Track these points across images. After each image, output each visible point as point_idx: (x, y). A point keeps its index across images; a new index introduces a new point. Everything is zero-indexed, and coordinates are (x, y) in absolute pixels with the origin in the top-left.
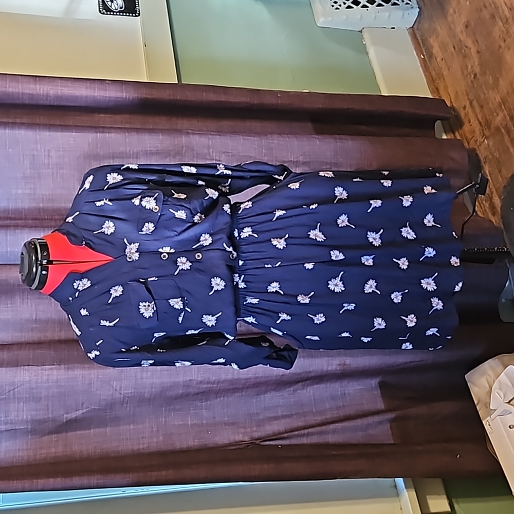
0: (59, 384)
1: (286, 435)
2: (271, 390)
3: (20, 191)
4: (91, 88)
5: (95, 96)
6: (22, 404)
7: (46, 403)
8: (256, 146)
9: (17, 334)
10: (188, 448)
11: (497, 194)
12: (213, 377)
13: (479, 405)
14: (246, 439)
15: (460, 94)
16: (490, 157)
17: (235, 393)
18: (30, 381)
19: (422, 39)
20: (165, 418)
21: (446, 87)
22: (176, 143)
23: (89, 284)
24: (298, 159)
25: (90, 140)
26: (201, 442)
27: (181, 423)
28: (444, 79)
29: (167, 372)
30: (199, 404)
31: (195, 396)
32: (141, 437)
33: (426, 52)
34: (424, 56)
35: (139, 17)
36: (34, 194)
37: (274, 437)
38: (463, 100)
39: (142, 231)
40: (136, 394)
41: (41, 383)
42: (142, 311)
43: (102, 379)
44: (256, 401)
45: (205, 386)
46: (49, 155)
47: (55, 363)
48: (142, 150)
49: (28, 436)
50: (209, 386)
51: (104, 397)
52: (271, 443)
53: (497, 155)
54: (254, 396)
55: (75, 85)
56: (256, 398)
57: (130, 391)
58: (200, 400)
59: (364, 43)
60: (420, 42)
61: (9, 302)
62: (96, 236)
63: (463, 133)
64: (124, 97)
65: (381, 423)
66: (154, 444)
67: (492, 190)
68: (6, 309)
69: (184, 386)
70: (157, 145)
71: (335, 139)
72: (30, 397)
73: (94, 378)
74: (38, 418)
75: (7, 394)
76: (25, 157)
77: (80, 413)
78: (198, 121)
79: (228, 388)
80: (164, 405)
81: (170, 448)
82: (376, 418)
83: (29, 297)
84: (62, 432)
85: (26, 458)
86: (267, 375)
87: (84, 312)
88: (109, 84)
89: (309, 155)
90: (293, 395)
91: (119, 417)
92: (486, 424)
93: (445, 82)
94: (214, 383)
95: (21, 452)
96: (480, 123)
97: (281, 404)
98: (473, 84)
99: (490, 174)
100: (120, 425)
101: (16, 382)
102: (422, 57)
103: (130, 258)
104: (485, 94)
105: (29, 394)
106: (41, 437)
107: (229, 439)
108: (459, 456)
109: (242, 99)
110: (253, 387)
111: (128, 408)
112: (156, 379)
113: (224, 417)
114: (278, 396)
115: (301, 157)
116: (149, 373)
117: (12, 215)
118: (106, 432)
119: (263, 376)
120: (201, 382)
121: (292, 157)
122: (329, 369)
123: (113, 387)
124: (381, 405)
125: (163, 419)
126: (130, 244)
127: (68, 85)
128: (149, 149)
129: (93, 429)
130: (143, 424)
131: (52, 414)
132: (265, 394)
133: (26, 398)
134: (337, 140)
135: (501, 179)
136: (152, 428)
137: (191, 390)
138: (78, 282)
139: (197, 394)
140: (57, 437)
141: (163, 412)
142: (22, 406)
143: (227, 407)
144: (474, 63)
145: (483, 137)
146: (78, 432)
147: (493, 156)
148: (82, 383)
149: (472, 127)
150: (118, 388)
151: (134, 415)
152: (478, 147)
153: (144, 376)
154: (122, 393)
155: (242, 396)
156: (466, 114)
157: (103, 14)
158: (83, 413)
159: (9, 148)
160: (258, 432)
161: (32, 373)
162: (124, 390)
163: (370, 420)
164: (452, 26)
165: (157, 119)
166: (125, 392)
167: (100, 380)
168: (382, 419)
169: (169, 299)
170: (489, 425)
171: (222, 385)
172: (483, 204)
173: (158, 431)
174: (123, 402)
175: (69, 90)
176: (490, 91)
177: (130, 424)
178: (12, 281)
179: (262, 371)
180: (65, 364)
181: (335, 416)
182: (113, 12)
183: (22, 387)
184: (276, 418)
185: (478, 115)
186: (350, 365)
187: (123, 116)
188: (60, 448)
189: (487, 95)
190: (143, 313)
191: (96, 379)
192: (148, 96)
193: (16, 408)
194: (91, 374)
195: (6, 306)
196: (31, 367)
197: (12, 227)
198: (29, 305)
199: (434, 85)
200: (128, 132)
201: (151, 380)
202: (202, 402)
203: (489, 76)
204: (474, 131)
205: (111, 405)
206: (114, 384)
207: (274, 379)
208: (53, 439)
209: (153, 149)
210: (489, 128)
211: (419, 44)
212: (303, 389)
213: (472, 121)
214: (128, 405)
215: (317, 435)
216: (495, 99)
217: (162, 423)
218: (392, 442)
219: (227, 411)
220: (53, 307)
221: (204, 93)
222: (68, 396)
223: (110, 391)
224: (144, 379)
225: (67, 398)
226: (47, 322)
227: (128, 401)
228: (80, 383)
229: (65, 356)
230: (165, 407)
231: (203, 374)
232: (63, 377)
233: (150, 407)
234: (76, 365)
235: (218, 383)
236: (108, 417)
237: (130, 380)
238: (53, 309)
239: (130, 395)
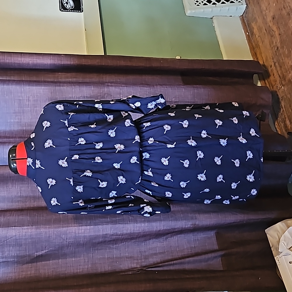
0: (32, 237)
1: (161, 265)
2: (153, 238)
3: (12, 121)
4: (53, 59)
5: (55, 64)
6: (11, 247)
7: (25, 247)
8: (147, 93)
9: (10, 204)
10: (105, 272)
11: (289, 119)
12: (119, 232)
13: (273, 248)
14: (138, 266)
15: (268, 58)
16: (285, 97)
17: (132, 240)
18: (15, 235)
19: (248, 23)
20: (92, 254)
21: (261, 53)
22: (101, 91)
24: (172, 100)
25: (52, 91)
26: (113, 268)
27: (101, 257)
28: (260, 48)
29: (93, 230)
30: (112, 246)
31: (109, 242)
32: (78, 265)
33: (249, 31)
34: (248, 33)
35: (82, 13)
36: (20, 122)
37: (154, 266)
38: (270, 61)
40: (75, 242)
41: (22, 237)
44: (144, 244)
45: (115, 237)
46: (29, 100)
47: (30, 225)
48: (82, 96)
49: (15, 265)
50: (117, 237)
51: (57, 244)
52: (152, 269)
53: (289, 96)
54: (143, 241)
55: (44, 58)
56: (144, 243)
57: (72, 240)
58: (112, 244)
59: (213, 25)
60: (247, 24)
61: (5, 186)
63: (269, 81)
64: (72, 64)
65: (215, 257)
66: (85, 269)
67: (286, 116)
68: (3, 190)
69: (103, 237)
70: (90, 93)
71: (194, 88)
72: (15, 244)
73: (52, 233)
74: (21, 254)
75: (3, 242)
76: (15, 101)
77: (44, 252)
78: (115, 76)
79: (128, 238)
80: (92, 247)
81: (94, 271)
82: (213, 255)
83: (16, 183)
84: (34, 262)
85: (13, 277)
86: (150, 231)
88: (63, 57)
89: (178, 98)
90: (166, 241)
91: (66, 254)
92: (276, 259)
93: (260, 50)
94: (120, 235)
95: (11, 274)
96: (280, 77)
97: (159, 245)
98: (276, 53)
99: (284, 107)
100: (66, 258)
101: (8, 236)
102: (248, 34)
104: (283, 60)
105: (15, 242)
106: (22, 265)
107: (128, 266)
108: (260, 278)
109: (140, 64)
110: (142, 237)
111: (71, 249)
112: (87, 233)
113: (126, 254)
114: (157, 241)
115: (173, 99)
116: (83, 230)
117: (7, 134)
118: (59, 262)
119: (148, 231)
120: (112, 235)
121: (169, 99)
122: (186, 227)
123: (62, 238)
124: (216, 247)
127: (40, 58)
128: (86, 95)
129: (52, 260)
130: (80, 257)
131: (28, 253)
132: (149, 240)
133: (14, 244)
134: (195, 89)
135: (291, 111)
136: (85, 260)
137: (107, 239)
139: (110, 241)
140: (32, 265)
141: (91, 251)
142: (11, 249)
143: (128, 248)
144: (277, 41)
145: (281, 85)
146: (43, 262)
147: (287, 97)
148: (45, 237)
149: (275, 78)
150: (65, 239)
151: (75, 253)
152: (278, 90)
153: (80, 232)
154: (68, 241)
155: (136, 241)
156: (272, 70)
157: (62, 11)
158: (46, 252)
159: (6, 96)
160: (145, 262)
161: (16, 231)
162: (69, 240)
163: (210, 255)
164: (265, 17)
165: (91, 75)
166: (69, 241)
167: (55, 234)
168: (216, 255)
170: (278, 260)
171: (124, 236)
172: (280, 124)
173: (88, 261)
174: (68, 246)
175: (41, 61)
176: (286, 59)
177: (72, 258)
178: (6, 175)
179: (147, 229)
180: (35, 226)
181: (190, 253)
182: (68, 10)
183: (11, 239)
184: (156, 254)
185: (279, 72)
186: (198, 224)
187: (72, 74)
188: (33, 271)
189: (284, 61)
191: (52, 235)
192: (86, 64)
193: (8, 250)
194: (50, 231)
195: (3, 188)
196: (16, 227)
197: (7, 143)
198: (17, 187)
199: (254, 51)
200: (74, 85)
201: (84, 234)
202: (114, 245)
203: (285, 50)
204: (276, 81)
205: (62, 247)
207: (154, 232)
208: (29, 266)
209: (88, 95)
210: (285, 80)
211: (246, 26)
212: (171, 237)
213: (275, 75)
214: (71, 247)
215: (179, 264)
216: (289, 63)
217: (91, 257)
218: (222, 269)
219: (128, 250)
220: (30, 189)
221: (118, 61)
222: (37, 243)
223: (61, 240)
224: (80, 234)
225: (36, 244)
226: (27, 197)
227: (71, 245)
228: (44, 236)
229: (35, 220)
230: (92, 248)
231: (114, 230)
232: (34, 233)
233: (84, 248)
234: (41, 226)
235: (122, 235)
236: (60, 254)
237: (72, 234)
238: (30, 190)
239: (72, 242)
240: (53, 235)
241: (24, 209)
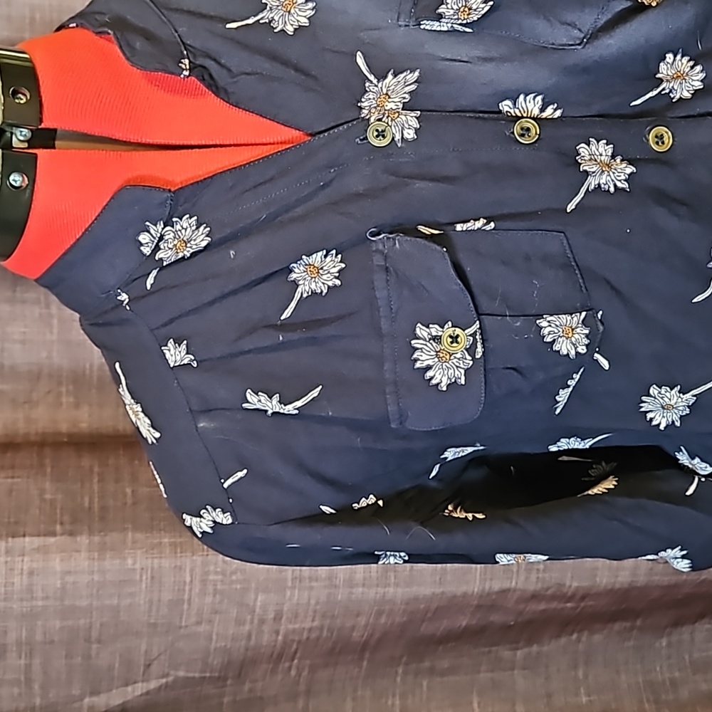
0: (67, 603)
7: (23, 662)
20: (403, 696)
23: (201, 240)
30: (507, 654)
39: (439, 17)
40: (325, 634)
42: (424, 358)
43: (219, 587)
44: (669, 645)
45: (541, 606)
51: (221, 644)
56: (670, 634)
57: (308, 625)
62: (234, 39)
69: (479, 607)
73: (191, 581)
77: (138, 692)
80: (405, 660)
87: (175, 354)
91: (261, 698)
94: (570, 599)
103: (381, 134)
111: (293, 672)
112: (397, 585)
120: (533, 596)
123: (253, 611)
125: (398, 702)
126: (381, 77)
137: (496, 618)
138: (156, 230)
139: (510, 627)
141: (399, 679)
148: (151, 602)
150: (270, 617)
154: (282, 631)
155: (632, 629)
158: (147, 693)
162: (289, 621)
166: (291, 627)
167: (210, 588)
169: (540, 316)
171: (590, 603)
174: (280, 655)
180: (91, 533)
190: (429, 368)
191: (197, 590)
194: (180, 569)
201: (381, 590)
202: (517, 649)
206: (259, 604)
220: (55, 331)
222: (99, 642)
223: (244, 624)
224: (357, 585)
225: (94, 646)
226: (35, 376)
227: (296, 652)
228: (141, 600)
229: (91, 502)
230: (407, 664)
231: (544, 571)
232: (85, 579)
233: (361, 667)
234: (130, 534)
235: (583, 598)
236: (226, 700)
237: (311, 588)
238: (55, 337)
239: (305, 636)
240: (203, 593)
241: (19, 440)
